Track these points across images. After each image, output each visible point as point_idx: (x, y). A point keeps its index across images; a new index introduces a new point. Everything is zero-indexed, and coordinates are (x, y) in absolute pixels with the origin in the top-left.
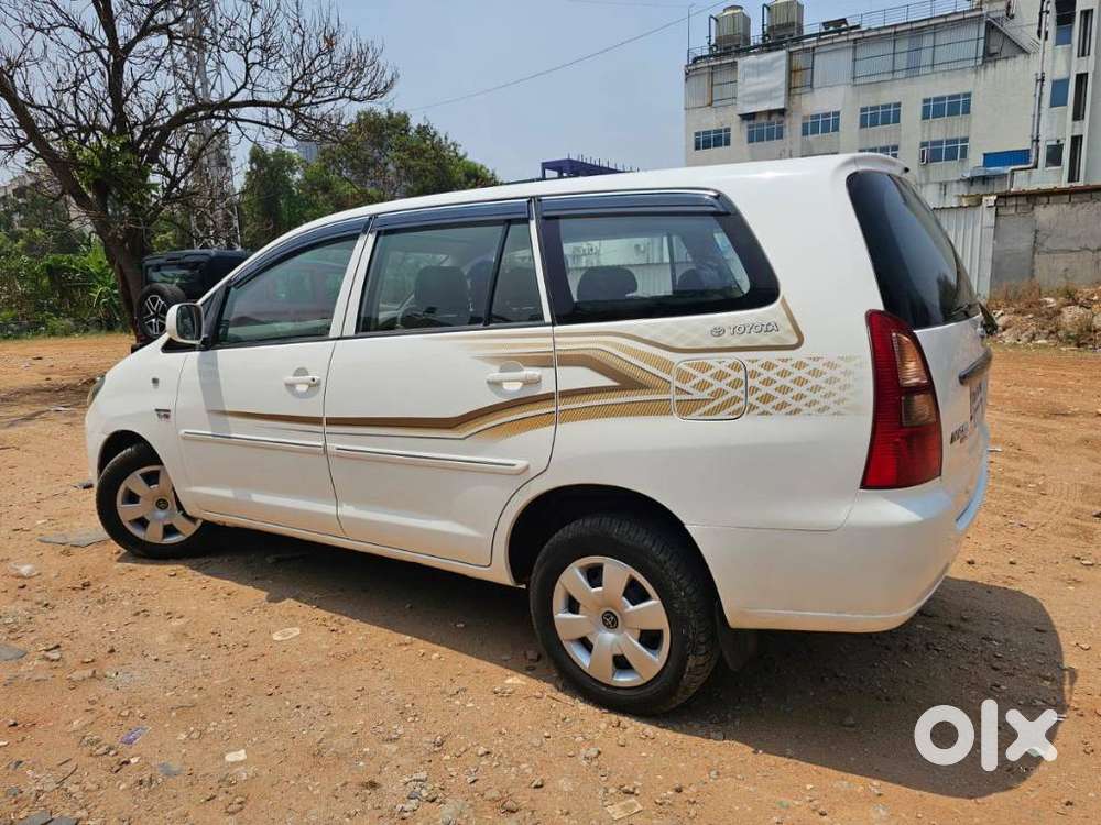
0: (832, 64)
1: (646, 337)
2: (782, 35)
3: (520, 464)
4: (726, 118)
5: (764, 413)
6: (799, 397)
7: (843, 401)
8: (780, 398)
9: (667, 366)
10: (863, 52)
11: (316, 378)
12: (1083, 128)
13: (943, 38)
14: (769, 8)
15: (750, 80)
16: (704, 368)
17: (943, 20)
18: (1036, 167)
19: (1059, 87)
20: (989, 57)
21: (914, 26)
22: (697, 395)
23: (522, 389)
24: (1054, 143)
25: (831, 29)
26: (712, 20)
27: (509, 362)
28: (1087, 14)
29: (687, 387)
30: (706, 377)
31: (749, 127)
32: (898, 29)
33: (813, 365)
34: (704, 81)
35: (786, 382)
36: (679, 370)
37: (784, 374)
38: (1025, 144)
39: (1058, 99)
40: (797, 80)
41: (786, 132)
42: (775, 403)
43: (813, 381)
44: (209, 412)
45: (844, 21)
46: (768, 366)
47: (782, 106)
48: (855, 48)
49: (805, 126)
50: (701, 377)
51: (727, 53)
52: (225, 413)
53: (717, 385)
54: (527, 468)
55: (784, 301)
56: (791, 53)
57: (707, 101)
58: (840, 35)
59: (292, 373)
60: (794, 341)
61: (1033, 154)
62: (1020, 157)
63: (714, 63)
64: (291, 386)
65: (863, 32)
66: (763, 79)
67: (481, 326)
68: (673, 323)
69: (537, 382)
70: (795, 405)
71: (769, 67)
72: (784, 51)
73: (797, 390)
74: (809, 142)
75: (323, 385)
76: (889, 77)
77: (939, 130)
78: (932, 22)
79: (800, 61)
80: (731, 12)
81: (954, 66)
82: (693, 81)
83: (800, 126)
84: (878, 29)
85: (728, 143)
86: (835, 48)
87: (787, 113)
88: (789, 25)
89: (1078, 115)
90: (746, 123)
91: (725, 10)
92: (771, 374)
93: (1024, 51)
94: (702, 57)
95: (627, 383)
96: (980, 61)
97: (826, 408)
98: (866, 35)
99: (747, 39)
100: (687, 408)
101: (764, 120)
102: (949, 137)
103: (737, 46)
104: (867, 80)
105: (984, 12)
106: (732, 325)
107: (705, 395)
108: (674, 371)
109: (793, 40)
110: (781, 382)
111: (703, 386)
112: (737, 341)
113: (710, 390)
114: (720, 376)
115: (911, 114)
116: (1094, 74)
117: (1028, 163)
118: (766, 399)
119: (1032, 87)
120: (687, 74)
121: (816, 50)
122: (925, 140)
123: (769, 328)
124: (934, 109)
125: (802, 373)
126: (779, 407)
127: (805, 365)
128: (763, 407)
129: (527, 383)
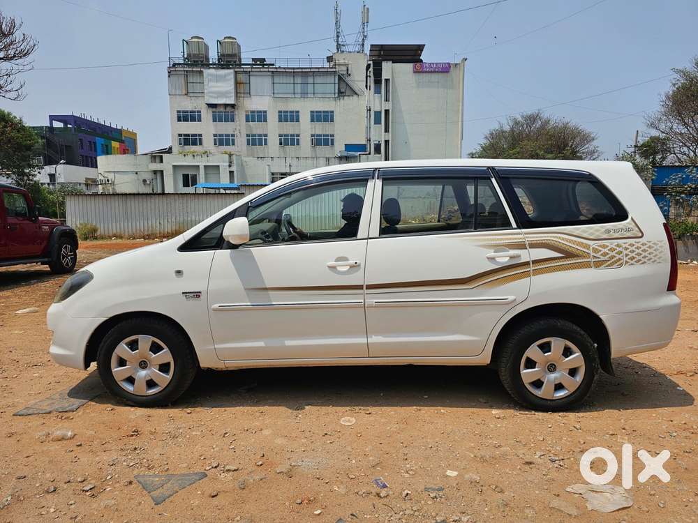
0: (260, 83)
1: (574, 234)
2: (229, 60)
3: (511, 298)
4: (197, 104)
5: (632, 264)
6: (645, 257)
7: (661, 257)
8: (638, 258)
9: (588, 247)
10: (277, 80)
11: (358, 262)
12: (389, 137)
13: (318, 80)
14: (220, 43)
15: (211, 84)
16: (605, 247)
17: (317, 70)
18: (370, 154)
19: (378, 114)
20: (341, 94)
21: (304, 70)
22: (603, 258)
23: (509, 261)
24: (377, 142)
25: (258, 63)
26: (185, 42)
27: (499, 247)
28: (387, 81)
29: (597, 255)
30: (606, 250)
31: (213, 112)
32: (295, 70)
33: (649, 244)
34: (182, 80)
35: (639, 251)
36: (593, 248)
37: (638, 248)
38: (363, 142)
39: (377, 121)
40: (241, 88)
41: (236, 118)
42: (636, 260)
43: (650, 250)
44: (246, 289)
45: (264, 60)
46: (632, 245)
47: (233, 103)
48: (273, 76)
49: (247, 116)
50: (604, 250)
51: (195, 64)
52: (266, 289)
53: (611, 254)
54: (515, 300)
55: (632, 219)
56: (236, 72)
57: (184, 92)
58: (263, 68)
59: (334, 260)
60: (640, 235)
61: (368, 146)
62: (362, 148)
63: (187, 69)
64: (333, 268)
65: (276, 68)
66: (219, 84)
67: (472, 230)
68: (587, 228)
69: (519, 256)
70: (643, 260)
71: (222, 78)
72: (232, 71)
73: (644, 254)
74: (250, 126)
75: (362, 266)
76: (292, 96)
77: (320, 128)
78: (312, 70)
79: (242, 77)
80: (196, 40)
81: (324, 96)
82: (173, 78)
83: (244, 116)
84: (284, 68)
85: (199, 120)
86: (261, 74)
87: (236, 107)
88: (233, 55)
89: (387, 130)
90: (211, 110)
91: (192, 38)
92: (633, 248)
93: (356, 94)
94: (179, 64)
95: (568, 254)
96: (337, 95)
97: (655, 261)
98: (279, 70)
99: (207, 59)
100: (598, 264)
101: (222, 109)
102: (325, 133)
103: (202, 61)
104: (281, 96)
105: (337, 70)
106: (614, 228)
107: (606, 258)
108: (591, 248)
109: (236, 65)
110: (637, 251)
111: (605, 254)
112: (617, 235)
113: (608, 256)
114: (612, 250)
115: (305, 118)
116: (392, 110)
117: (366, 151)
118: (632, 258)
119: (365, 113)
120: (169, 72)
121: (251, 73)
122: (313, 133)
123: (628, 230)
124: (317, 117)
125: (645, 247)
126: (637, 262)
127: (646, 244)
128: (631, 262)
129: (512, 257)
